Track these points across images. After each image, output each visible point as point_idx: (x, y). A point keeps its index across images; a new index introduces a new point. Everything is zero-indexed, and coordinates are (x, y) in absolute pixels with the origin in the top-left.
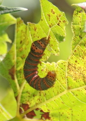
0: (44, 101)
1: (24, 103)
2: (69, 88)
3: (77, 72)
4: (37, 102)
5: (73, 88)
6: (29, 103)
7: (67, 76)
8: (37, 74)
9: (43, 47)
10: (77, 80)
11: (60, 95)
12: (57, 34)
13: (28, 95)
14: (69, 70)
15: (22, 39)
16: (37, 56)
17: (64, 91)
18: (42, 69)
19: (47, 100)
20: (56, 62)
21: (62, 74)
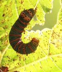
0: (23, 65)
1: (4, 66)
2: (50, 54)
3: (60, 40)
4: (16, 66)
5: (54, 54)
6: (8, 67)
7: (49, 43)
8: (21, 40)
9: (31, 16)
10: (59, 48)
11: (40, 60)
12: (44, 6)
13: (8, 59)
14: (52, 38)
15: (5, 13)
16: (24, 23)
17: (44, 56)
18: (25, 37)
19: (26, 64)
20: (41, 31)
21: (45, 42)
